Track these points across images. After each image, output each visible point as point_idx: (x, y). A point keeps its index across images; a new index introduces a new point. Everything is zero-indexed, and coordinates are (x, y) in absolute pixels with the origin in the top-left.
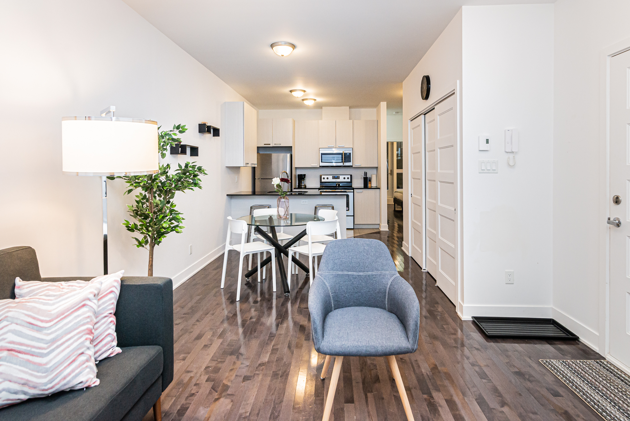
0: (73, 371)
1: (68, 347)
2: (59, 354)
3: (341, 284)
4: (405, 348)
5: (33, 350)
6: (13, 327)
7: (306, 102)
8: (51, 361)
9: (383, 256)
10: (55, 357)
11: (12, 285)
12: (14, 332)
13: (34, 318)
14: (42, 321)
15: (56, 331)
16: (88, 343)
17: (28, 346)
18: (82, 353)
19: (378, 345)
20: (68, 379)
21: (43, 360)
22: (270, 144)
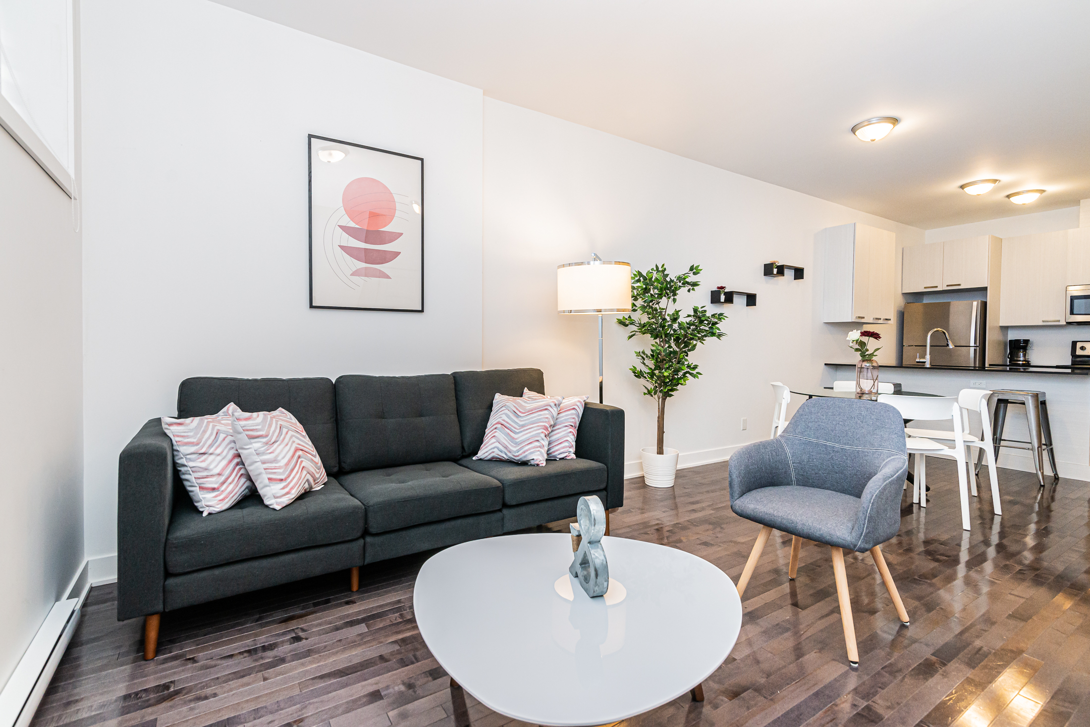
0: (529, 449)
1: (530, 433)
2: (523, 435)
3: (813, 455)
4: (838, 538)
5: (512, 428)
6: (506, 411)
7: (1014, 200)
8: (519, 438)
9: (886, 427)
10: (521, 436)
11: (521, 392)
12: (506, 415)
13: (517, 409)
14: (520, 412)
15: (525, 420)
16: (543, 435)
17: (510, 425)
18: (538, 441)
19: (798, 521)
20: (526, 453)
21: (515, 436)
22: (937, 287)
